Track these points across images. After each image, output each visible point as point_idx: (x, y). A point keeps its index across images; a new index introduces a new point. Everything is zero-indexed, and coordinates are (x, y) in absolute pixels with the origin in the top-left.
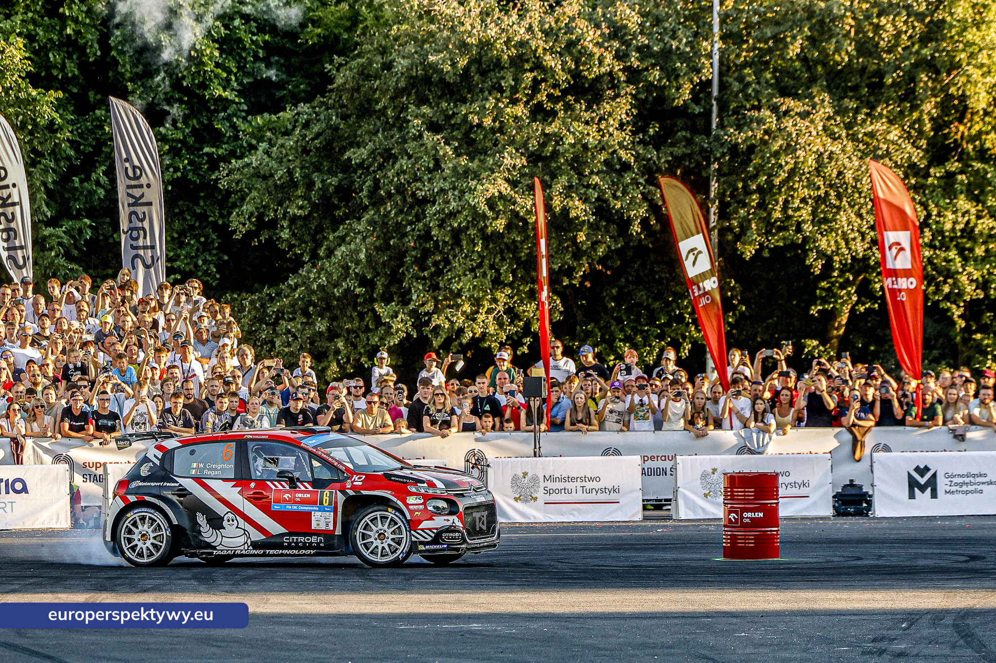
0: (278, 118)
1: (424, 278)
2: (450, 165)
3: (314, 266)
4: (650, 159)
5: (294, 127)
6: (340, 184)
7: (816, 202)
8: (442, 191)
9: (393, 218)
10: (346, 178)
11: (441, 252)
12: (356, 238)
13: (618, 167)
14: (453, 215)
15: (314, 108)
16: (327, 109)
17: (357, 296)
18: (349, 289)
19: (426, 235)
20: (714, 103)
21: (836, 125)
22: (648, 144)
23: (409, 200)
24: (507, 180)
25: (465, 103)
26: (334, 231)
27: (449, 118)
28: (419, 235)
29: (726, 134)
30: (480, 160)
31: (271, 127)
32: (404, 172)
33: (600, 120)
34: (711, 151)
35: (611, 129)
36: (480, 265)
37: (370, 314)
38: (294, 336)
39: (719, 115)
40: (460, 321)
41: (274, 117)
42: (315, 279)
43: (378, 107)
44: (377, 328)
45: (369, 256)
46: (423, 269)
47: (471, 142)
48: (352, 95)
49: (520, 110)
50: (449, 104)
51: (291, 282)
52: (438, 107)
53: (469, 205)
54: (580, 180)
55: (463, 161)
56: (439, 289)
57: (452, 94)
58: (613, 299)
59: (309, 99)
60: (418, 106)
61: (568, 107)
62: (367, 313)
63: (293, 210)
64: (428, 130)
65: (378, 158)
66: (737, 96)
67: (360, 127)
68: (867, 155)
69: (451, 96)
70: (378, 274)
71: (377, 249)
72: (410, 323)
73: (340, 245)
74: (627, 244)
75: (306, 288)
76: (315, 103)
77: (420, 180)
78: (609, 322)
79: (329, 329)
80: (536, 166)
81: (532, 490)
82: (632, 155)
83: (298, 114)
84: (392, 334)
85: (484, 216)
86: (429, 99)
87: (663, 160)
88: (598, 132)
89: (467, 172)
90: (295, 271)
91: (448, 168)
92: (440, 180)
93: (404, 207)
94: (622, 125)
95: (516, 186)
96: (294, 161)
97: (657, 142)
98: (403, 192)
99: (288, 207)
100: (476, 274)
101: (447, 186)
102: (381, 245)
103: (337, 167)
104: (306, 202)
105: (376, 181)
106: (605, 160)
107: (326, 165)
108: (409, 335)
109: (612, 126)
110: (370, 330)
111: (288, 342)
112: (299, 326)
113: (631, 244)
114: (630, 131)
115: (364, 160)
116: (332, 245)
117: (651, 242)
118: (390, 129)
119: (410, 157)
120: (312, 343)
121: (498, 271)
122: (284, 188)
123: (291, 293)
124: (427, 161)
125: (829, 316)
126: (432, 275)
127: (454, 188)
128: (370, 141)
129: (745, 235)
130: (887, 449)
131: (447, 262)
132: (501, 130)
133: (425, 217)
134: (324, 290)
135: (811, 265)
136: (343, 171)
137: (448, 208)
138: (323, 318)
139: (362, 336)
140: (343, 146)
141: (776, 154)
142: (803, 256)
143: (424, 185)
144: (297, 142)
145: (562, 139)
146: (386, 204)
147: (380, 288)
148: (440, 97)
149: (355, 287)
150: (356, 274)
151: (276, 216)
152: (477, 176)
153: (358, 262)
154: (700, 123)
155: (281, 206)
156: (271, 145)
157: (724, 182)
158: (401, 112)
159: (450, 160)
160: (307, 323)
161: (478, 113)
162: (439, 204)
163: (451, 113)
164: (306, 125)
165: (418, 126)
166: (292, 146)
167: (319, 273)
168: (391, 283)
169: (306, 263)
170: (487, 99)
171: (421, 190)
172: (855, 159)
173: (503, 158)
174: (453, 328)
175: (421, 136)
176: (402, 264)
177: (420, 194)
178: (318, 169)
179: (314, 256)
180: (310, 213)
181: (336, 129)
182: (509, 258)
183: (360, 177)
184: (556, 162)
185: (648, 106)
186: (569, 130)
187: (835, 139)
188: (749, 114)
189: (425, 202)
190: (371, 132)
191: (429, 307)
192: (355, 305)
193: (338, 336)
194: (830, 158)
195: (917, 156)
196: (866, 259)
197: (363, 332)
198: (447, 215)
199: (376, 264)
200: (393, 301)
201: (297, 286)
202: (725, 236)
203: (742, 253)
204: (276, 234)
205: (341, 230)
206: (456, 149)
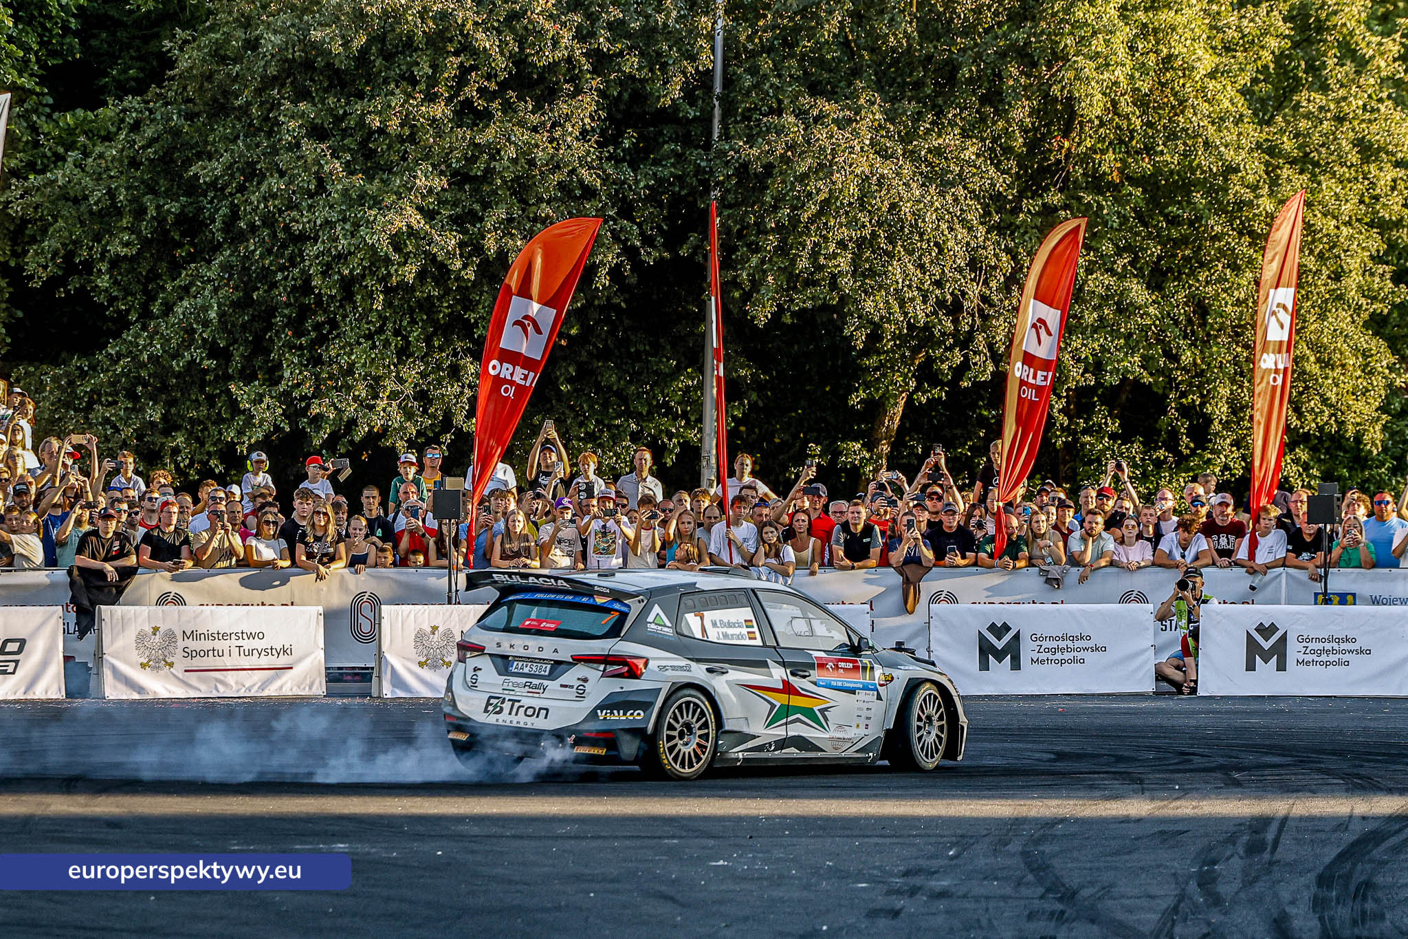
0: (96, 116)
1: (301, 347)
2: (340, 187)
3: (144, 328)
4: (624, 183)
5: (119, 129)
6: (182, 211)
7: (859, 246)
8: (327, 223)
9: (257, 261)
10: (191, 204)
11: (325, 311)
12: (204, 289)
13: (578, 193)
14: (342, 257)
15: (147, 102)
16: (166, 104)
17: (206, 372)
18: (193, 361)
19: (305, 287)
20: (717, 103)
21: (889, 138)
22: (624, 160)
23: (281, 235)
24: (420, 209)
25: (362, 98)
26: (174, 280)
27: (339, 119)
28: (294, 286)
29: (732, 149)
30: (382, 181)
31: (86, 128)
32: (274, 196)
33: (554, 126)
34: (711, 172)
35: (569, 139)
36: (381, 330)
37: (224, 398)
38: (114, 427)
39: (723, 121)
40: (351, 410)
41: (90, 115)
42: (145, 347)
43: (238, 103)
44: (233, 419)
45: (222, 315)
46: (299, 334)
47: (370, 155)
48: (201, 86)
49: (439, 110)
50: (339, 100)
51: (110, 351)
52: (323, 104)
53: (366, 244)
54: (523, 210)
55: (358, 180)
56: (323, 363)
57: (343, 85)
58: (570, 380)
59: (140, 91)
60: (295, 102)
61: (508, 107)
62: (219, 396)
63: (116, 248)
64: (309, 135)
65: (237, 175)
66: (748, 94)
67: (213, 130)
68: (931, 180)
69: (342, 89)
70: (236, 341)
71: (235, 305)
72: (281, 411)
73: (181, 299)
74: (589, 303)
75: (133, 359)
76: (149, 96)
77: (297, 207)
78: (563, 413)
79: (164, 417)
80: (462, 189)
81: (445, 652)
82: (598, 176)
83: (124, 111)
84: (254, 425)
85: (387, 261)
86: (311, 92)
87: (642, 184)
88: (551, 142)
89: (362, 197)
90: (117, 335)
91: (337, 191)
92: (324, 207)
93: (274, 245)
94: (584, 132)
95: (434, 219)
96: (118, 177)
97: (635, 159)
98: (273, 224)
99: (108, 243)
100: (374, 343)
101: (334, 217)
102: (239, 298)
103: (179, 187)
104: (133, 236)
105: (234, 209)
106: (559, 183)
107: (163, 185)
108: (277, 428)
109: (571, 134)
110: (223, 421)
111: (106, 436)
112: (122, 413)
113: (596, 302)
114: (596, 142)
115: (217, 178)
116: (170, 298)
117: (625, 301)
118: (255, 135)
119: (282, 174)
120: (140, 438)
121: (405, 338)
122: (103, 217)
123: (111, 365)
124: (306, 181)
125: (875, 409)
126: (313, 344)
127: (344, 220)
128: (226, 151)
129: (758, 292)
130: (952, 598)
131: (334, 325)
132: (412, 139)
133: (303, 260)
134: (159, 363)
135: (852, 335)
136: (188, 194)
137: (336, 247)
138: (155, 403)
139: (213, 430)
140: (188, 158)
141: (803, 178)
142: (839, 323)
143: (302, 215)
144: (123, 150)
145: (498, 152)
146: (248, 241)
147: (237, 361)
148: (326, 90)
149: (202, 359)
150: (203, 339)
151: (91, 257)
152: (377, 203)
153: (206, 323)
154: (696, 131)
155: (99, 242)
156: (86, 154)
157: (729, 216)
158: (270, 110)
159: (340, 180)
160: (133, 409)
161: (380, 113)
162: (323, 242)
163: (341, 112)
164: (136, 127)
165: (294, 130)
166: (114, 157)
167: (151, 338)
168: (254, 354)
169: (133, 324)
170: (393, 94)
171: (297, 222)
172: (914, 185)
173: (415, 177)
174: (341, 419)
175: (298, 145)
176: (270, 327)
177: (296, 227)
178: (152, 190)
179: (146, 314)
180: (140, 252)
181: (176, 132)
182: (422, 320)
183: (211, 202)
184: (491, 184)
185: (622, 107)
186: (509, 140)
187: (886, 157)
188: (765, 119)
189: (302, 238)
190: (227, 138)
191: (307, 389)
192: (203, 384)
193: (178, 428)
194: (880, 184)
195: (1002, 183)
196: (927, 327)
197: (213, 423)
198: (334, 257)
199: (233, 325)
200: (257, 379)
201: (119, 356)
202: (729, 292)
203: (754, 318)
204: (90, 282)
205: (184, 278)
206: (348, 164)
